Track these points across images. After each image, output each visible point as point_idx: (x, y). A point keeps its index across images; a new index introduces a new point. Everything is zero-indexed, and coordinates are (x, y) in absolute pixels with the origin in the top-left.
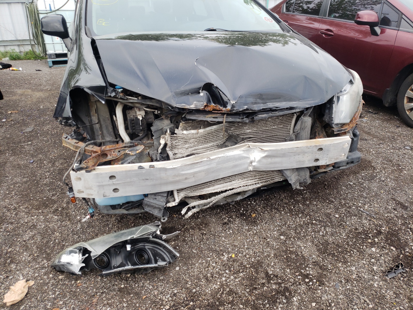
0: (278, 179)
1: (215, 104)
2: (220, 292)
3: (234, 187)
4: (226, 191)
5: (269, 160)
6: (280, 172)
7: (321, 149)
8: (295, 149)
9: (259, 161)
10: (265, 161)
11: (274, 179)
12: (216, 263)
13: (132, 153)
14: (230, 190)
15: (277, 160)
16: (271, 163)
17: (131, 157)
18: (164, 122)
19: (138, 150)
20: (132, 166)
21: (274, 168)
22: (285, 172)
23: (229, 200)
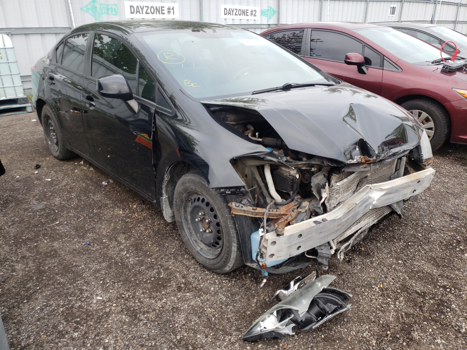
0: (387, 212)
1: (363, 156)
2: (400, 317)
3: (362, 226)
4: (357, 231)
5: (386, 197)
6: (389, 206)
7: (419, 182)
8: (404, 185)
9: (379, 199)
10: (382, 198)
11: (384, 214)
12: (374, 295)
13: (303, 210)
14: (360, 229)
15: (391, 196)
16: (386, 200)
17: (302, 214)
18: (318, 178)
19: (306, 207)
20: (307, 222)
21: (388, 203)
22: (393, 205)
23: (358, 239)
